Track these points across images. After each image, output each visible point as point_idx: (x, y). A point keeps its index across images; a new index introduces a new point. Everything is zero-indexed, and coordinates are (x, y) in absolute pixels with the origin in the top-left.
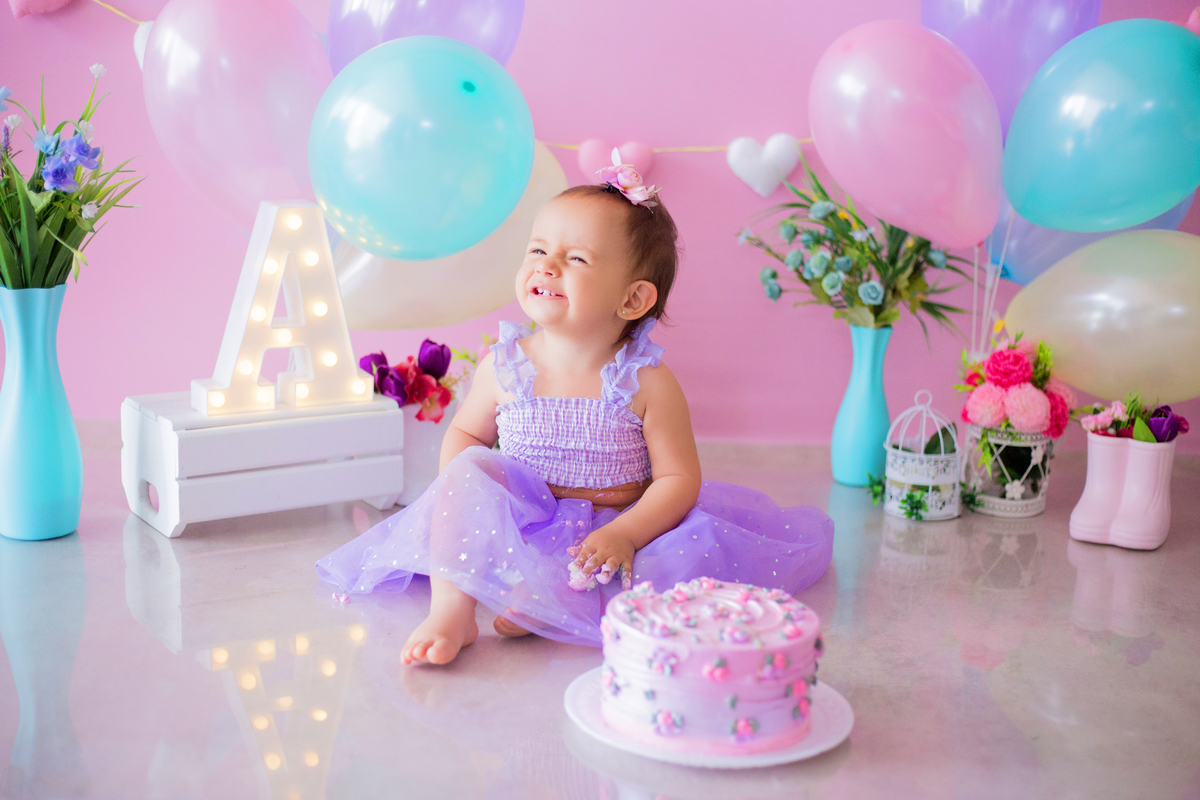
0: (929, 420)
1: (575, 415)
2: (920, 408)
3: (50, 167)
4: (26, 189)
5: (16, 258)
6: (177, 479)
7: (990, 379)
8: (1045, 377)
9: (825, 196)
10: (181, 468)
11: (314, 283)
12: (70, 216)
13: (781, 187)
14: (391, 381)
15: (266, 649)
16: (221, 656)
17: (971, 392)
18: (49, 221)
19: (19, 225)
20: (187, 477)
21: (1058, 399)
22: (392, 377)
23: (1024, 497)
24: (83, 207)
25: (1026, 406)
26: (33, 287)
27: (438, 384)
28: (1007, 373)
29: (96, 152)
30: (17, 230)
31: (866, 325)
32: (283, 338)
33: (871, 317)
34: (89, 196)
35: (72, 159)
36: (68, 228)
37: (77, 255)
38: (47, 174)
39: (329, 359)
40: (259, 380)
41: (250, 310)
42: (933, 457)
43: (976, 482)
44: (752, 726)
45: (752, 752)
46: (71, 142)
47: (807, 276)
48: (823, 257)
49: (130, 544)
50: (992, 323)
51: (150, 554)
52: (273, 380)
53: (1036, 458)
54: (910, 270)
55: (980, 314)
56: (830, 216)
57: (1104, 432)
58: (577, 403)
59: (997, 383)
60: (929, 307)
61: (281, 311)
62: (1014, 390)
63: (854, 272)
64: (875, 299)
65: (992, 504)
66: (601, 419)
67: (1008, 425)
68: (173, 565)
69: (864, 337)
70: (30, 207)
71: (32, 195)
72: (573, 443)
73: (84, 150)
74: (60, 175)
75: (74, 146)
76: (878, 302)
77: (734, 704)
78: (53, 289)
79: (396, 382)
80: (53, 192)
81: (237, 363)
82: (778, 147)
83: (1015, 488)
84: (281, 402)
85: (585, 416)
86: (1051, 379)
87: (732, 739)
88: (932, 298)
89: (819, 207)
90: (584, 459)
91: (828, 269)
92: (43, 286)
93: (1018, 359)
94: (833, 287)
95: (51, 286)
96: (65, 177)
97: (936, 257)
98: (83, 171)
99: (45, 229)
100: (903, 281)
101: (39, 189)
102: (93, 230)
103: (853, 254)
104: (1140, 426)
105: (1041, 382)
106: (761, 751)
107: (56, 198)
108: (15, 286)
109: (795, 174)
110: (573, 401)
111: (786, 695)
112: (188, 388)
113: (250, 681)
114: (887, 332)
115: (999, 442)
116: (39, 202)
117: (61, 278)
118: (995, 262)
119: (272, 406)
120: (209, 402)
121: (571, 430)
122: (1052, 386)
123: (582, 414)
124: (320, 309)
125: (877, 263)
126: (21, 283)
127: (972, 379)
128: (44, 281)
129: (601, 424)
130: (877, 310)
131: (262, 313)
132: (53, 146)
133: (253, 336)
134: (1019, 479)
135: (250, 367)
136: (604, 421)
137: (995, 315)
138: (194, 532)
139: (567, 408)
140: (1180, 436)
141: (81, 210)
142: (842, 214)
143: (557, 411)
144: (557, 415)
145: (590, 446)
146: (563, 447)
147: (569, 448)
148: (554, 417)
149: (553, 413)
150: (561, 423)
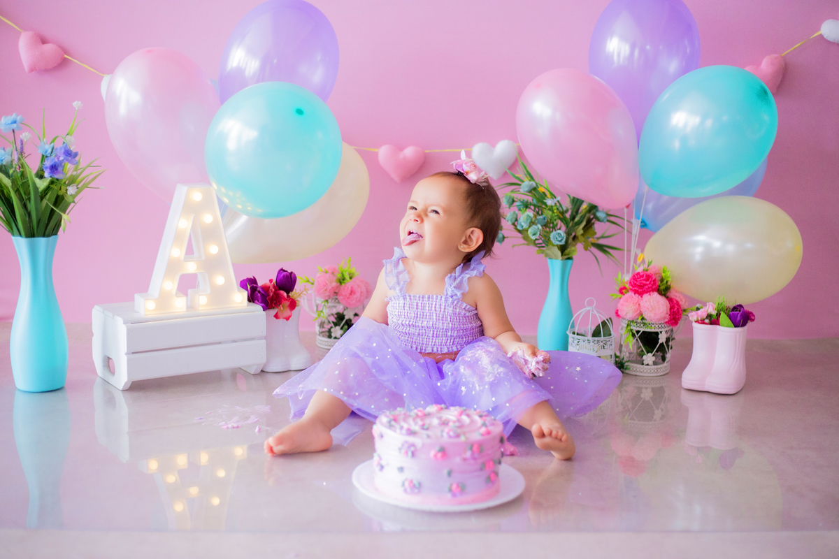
0: (594, 316)
1: (428, 305)
2: (588, 308)
3: (48, 163)
4: (34, 177)
5: (27, 219)
6: (126, 354)
7: (631, 289)
8: (668, 288)
9: (532, 178)
10: (128, 347)
11: (210, 234)
12: (60, 193)
13: (505, 174)
14: (257, 294)
15: (182, 460)
16: (153, 465)
17: (620, 298)
18: (48, 196)
19: (29, 199)
20: (132, 352)
21: (675, 302)
22: (259, 292)
23: (655, 363)
24: (68, 188)
25: (654, 307)
26: (38, 236)
27: (288, 296)
28: (641, 286)
29: (76, 154)
30: (28, 202)
31: (556, 258)
32: (191, 267)
33: (559, 253)
34: (72, 181)
35: (61, 158)
36: (59, 201)
37: (65, 216)
38: (46, 168)
39: (220, 280)
40: (176, 294)
41: (171, 251)
42: (596, 339)
43: (625, 355)
44: (462, 489)
45: (461, 503)
46: (61, 148)
47: (519, 228)
48: (528, 216)
49: (98, 393)
50: (636, 256)
51: (110, 400)
52: (186, 295)
53: (662, 339)
54: (584, 223)
55: (629, 251)
56: (533, 190)
57: (703, 322)
58: (429, 298)
59: (636, 292)
60: (601, 247)
61: (190, 251)
62: (646, 296)
63: (548, 225)
64: (560, 241)
65: (635, 368)
66: (443, 307)
67: (643, 319)
68: (123, 405)
69: (555, 265)
70: (36, 188)
71: (37, 181)
72: (426, 323)
73: (69, 154)
74: (54, 168)
75: (63, 151)
76: (563, 243)
77: (450, 474)
78: (50, 238)
79: (262, 295)
80: (50, 179)
81: (164, 283)
82: (503, 148)
83: (649, 358)
84: (190, 307)
85: (433, 306)
86: (672, 290)
87: (449, 495)
88: (601, 242)
89: (526, 184)
91: (532, 223)
92: (44, 236)
93: (649, 277)
94: (534, 235)
95: (49, 236)
96: (57, 169)
97: (601, 215)
98: (68, 166)
99: (45, 202)
100: (580, 230)
101: (41, 177)
102: (74, 202)
103: (548, 214)
104: (724, 318)
105: (664, 291)
106: (467, 503)
107: (52, 182)
108: (27, 236)
109: (513, 166)
110: (427, 296)
111: (481, 469)
112: (133, 299)
113: (171, 479)
114: (570, 262)
115: (638, 329)
116: (42, 185)
117: (55, 231)
118: (637, 218)
119: (185, 309)
120: (146, 306)
121: (425, 314)
122: (672, 294)
123: (432, 304)
124: (214, 249)
125: (563, 219)
126: (31, 234)
127: (622, 291)
128: (44, 233)
129: (442, 310)
130: (563, 249)
131: (178, 252)
132: (50, 151)
133: (172, 266)
134: (652, 352)
135: (171, 286)
136: (445, 309)
137: (638, 251)
138: (137, 387)
139: (423, 301)
140: (749, 323)
141: (67, 190)
142: (541, 189)
143: (417, 303)
144: (417, 305)
145: (436, 324)
146: (420, 325)
147: (423, 325)
148: (415, 307)
149: (415, 304)
150: (419, 310)
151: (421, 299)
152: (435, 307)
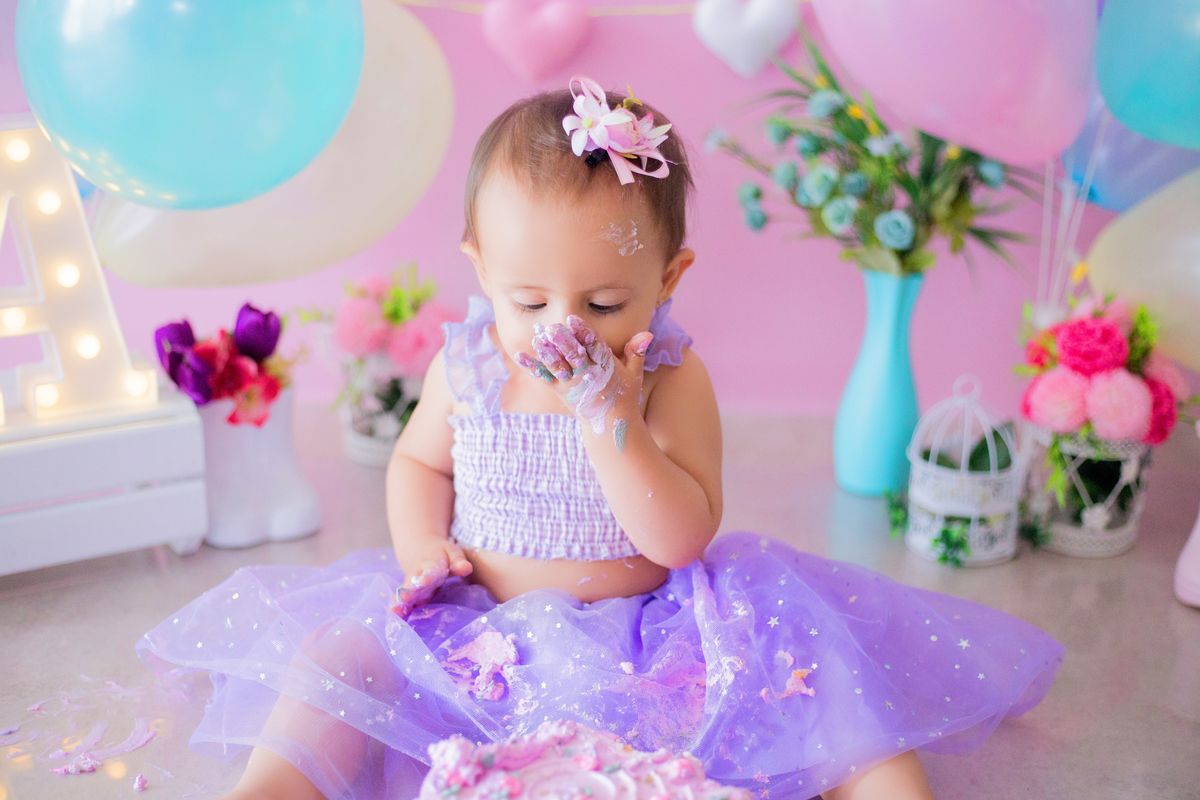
0: (974, 419)
1: (547, 441)
2: (961, 401)
7: (1064, 361)
8: (1145, 357)
9: (834, 84)
13: (769, 66)
17: (1037, 379)
21: (1164, 390)
25: (1118, 406)
27: (261, 370)
28: (1090, 355)
31: (886, 273)
33: (895, 266)
39: (88, 346)
42: (979, 476)
43: (1040, 507)
47: (802, 199)
48: (826, 174)
53: (1128, 474)
54: (952, 192)
56: (838, 114)
58: (548, 422)
59: (1075, 368)
62: (1100, 381)
63: (873, 199)
64: (899, 239)
65: (1061, 534)
67: (1090, 431)
69: (883, 288)
76: (905, 243)
82: (767, 8)
83: (1097, 514)
85: (560, 443)
89: (823, 101)
90: (563, 515)
91: (834, 192)
93: (1108, 334)
94: (839, 220)
97: (990, 171)
100: (942, 208)
103: (870, 170)
105: (1138, 365)
109: (789, 47)
114: (916, 283)
115: (1075, 452)
118: (1078, 181)
121: (542, 463)
123: (556, 438)
124: (68, 275)
125: (905, 182)
127: (1041, 360)
130: (903, 255)
142: (855, 112)
143: (524, 435)
144: (525, 441)
145: (569, 489)
146: (531, 490)
147: (539, 491)
148: (520, 444)
149: (520, 437)
150: (530, 453)
151: (532, 426)
152: (564, 446)
